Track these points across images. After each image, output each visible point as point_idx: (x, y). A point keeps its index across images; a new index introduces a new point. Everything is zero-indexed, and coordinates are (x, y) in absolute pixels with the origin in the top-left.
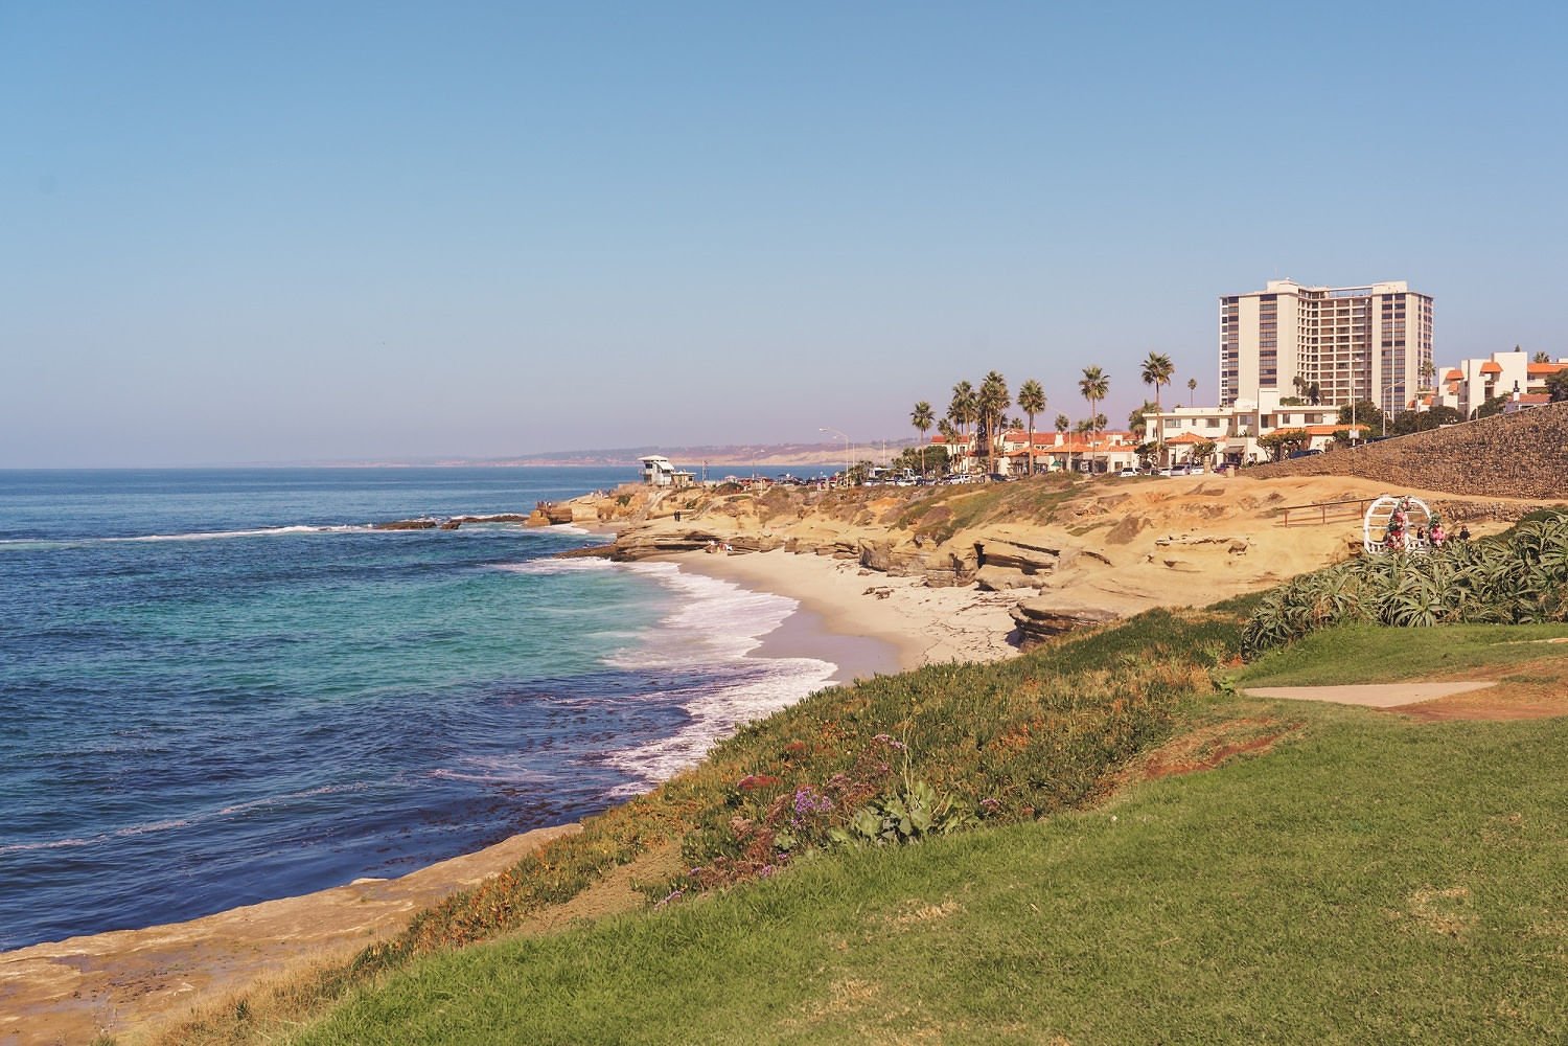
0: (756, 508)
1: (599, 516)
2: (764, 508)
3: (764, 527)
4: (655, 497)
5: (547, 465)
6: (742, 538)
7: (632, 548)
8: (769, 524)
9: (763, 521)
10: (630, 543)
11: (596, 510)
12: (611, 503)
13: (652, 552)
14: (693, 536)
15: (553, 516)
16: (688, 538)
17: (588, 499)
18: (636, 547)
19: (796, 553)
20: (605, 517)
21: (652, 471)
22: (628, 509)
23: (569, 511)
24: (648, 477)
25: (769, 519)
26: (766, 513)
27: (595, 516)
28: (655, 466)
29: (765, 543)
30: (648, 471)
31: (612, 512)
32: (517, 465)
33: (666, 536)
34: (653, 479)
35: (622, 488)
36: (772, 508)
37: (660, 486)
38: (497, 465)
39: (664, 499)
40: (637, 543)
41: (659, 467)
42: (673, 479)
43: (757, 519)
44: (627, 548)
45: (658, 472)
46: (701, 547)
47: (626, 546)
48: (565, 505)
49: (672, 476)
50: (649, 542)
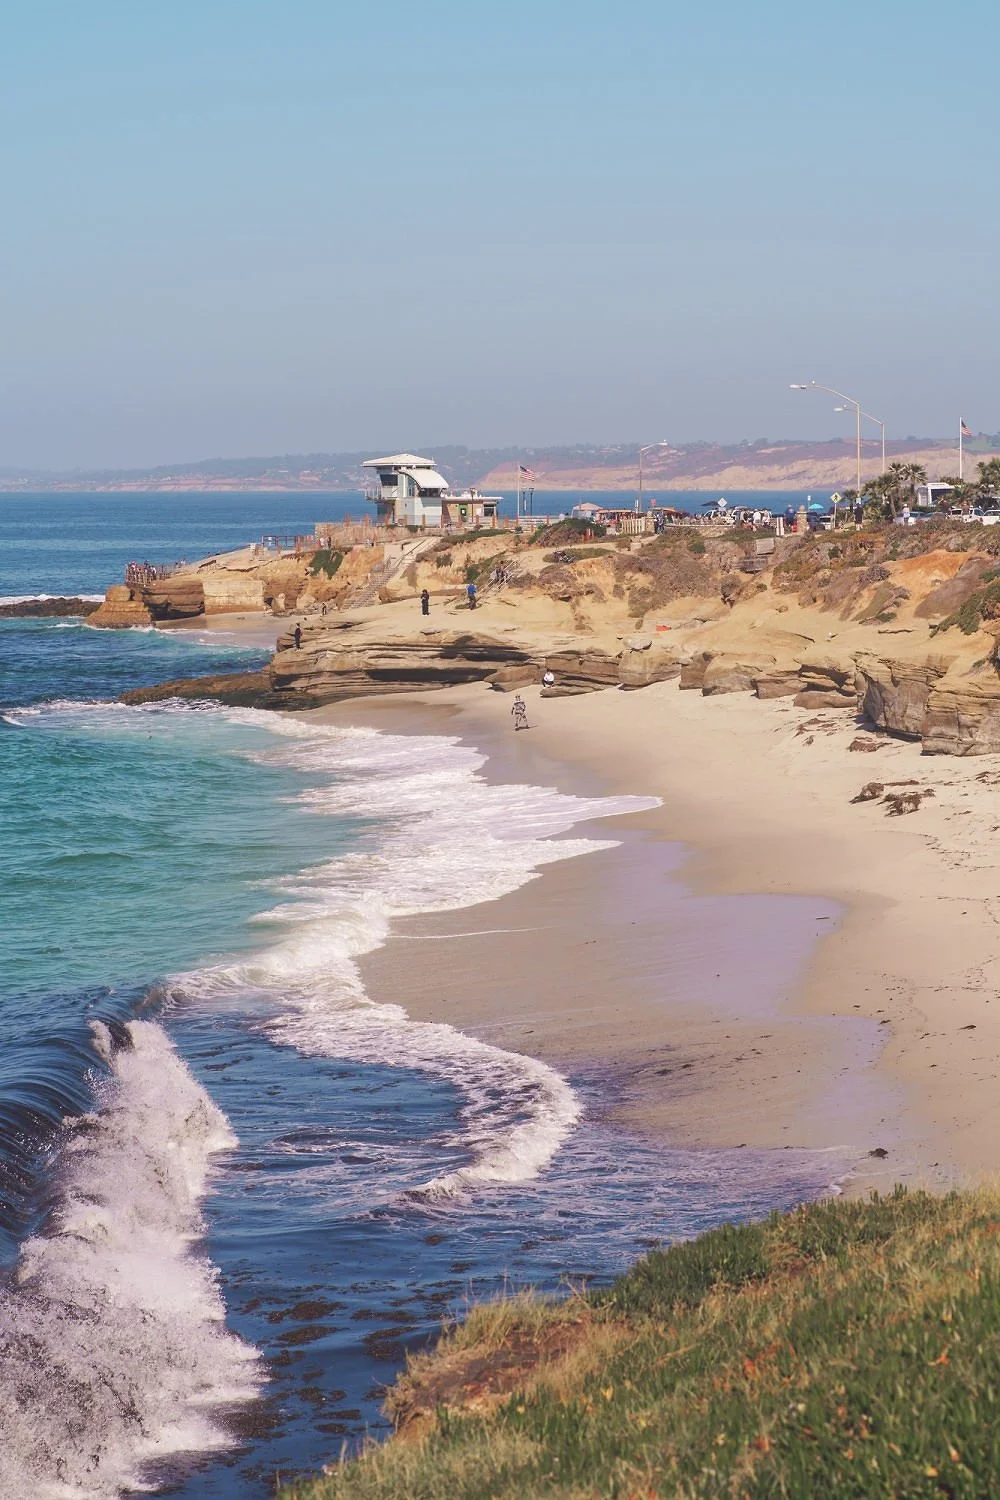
0: (620, 578)
1: (269, 601)
2: (642, 580)
3: (639, 626)
4: (399, 553)
5: (212, 489)
6: (577, 653)
7: (309, 676)
8: (653, 618)
9: (638, 613)
10: (303, 663)
11: (260, 585)
12: (297, 568)
13: (356, 688)
14: (463, 647)
15: (159, 599)
16: (448, 652)
17: (243, 558)
18: (319, 673)
19: (706, 692)
20: (281, 601)
21: (398, 493)
22: (336, 583)
23: (196, 589)
24: (386, 507)
25: (654, 606)
26: (645, 592)
27: (258, 600)
28: (403, 481)
29: (634, 666)
30: (387, 493)
31: (300, 591)
32: (144, 489)
33: (396, 647)
34: (400, 511)
35: (321, 534)
36: (659, 579)
37: (413, 529)
38: (101, 489)
39: (421, 558)
40: (323, 664)
41: (412, 481)
42: (445, 512)
43: (622, 606)
44: (295, 677)
45: (411, 493)
46: (481, 675)
47: (294, 670)
48: (190, 573)
49: (445, 504)
50: (352, 661)
